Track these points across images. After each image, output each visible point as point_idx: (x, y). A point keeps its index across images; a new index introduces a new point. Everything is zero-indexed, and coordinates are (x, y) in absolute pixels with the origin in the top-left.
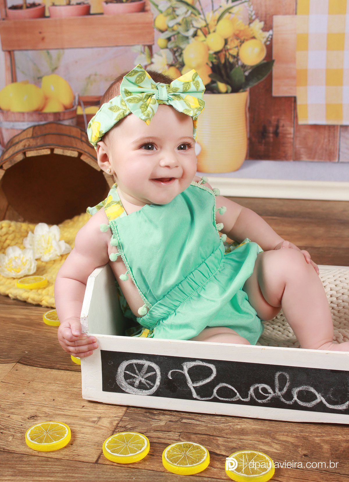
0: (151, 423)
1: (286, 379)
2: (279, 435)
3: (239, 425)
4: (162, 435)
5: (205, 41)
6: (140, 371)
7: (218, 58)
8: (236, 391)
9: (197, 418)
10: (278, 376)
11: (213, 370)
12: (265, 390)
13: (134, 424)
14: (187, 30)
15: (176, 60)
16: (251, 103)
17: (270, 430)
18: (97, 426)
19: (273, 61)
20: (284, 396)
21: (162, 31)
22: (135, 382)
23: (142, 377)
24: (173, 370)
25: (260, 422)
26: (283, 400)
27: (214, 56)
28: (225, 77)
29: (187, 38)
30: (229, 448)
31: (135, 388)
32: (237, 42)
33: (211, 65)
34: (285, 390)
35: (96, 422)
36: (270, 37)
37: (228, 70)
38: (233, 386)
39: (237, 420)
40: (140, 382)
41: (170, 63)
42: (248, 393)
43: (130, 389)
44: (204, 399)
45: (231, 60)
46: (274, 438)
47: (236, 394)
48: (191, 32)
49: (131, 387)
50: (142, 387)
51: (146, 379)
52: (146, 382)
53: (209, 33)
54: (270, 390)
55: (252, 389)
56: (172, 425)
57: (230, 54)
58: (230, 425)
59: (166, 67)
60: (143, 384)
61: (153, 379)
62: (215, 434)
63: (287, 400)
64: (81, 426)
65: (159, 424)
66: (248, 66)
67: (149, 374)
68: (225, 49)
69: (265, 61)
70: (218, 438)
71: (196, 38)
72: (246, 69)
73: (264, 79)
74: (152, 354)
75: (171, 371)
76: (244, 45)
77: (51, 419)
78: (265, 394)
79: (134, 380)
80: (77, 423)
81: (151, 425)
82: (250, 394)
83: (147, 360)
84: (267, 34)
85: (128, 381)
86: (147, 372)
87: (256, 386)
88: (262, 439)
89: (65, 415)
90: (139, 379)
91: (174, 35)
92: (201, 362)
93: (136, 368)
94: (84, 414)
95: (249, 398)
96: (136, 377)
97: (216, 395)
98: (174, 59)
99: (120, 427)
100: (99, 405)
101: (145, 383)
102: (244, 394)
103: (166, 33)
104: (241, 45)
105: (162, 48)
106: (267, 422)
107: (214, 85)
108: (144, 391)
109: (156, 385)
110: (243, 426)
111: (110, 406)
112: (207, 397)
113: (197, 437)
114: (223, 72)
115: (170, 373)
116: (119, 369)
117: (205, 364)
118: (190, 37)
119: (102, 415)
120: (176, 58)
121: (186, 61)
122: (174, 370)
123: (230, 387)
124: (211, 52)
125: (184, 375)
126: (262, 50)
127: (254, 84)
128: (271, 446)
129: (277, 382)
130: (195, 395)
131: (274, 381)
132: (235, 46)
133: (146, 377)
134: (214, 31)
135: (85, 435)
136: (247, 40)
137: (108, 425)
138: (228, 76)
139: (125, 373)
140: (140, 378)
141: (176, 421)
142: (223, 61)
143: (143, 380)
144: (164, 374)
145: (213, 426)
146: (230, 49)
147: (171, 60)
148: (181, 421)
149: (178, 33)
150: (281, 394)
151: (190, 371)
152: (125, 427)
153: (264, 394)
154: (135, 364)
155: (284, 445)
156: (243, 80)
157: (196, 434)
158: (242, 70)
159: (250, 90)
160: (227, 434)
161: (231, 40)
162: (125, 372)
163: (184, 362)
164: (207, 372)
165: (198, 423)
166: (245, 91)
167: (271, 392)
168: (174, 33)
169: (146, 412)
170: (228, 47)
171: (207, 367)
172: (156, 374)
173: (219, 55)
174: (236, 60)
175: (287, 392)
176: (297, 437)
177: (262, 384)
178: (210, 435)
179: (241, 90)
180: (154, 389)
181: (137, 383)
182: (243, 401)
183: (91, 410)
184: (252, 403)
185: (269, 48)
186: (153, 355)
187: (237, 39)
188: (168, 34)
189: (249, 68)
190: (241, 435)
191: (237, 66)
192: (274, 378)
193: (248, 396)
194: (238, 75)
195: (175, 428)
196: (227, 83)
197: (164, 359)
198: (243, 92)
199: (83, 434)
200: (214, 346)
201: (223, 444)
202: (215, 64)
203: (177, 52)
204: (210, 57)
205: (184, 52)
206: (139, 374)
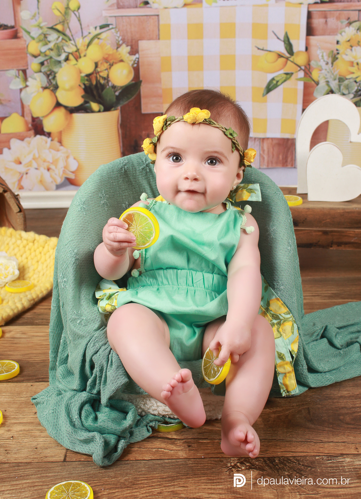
5: (76, 64)
7: (90, 80)
14: (59, 55)
15: (50, 83)
16: (122, 120)
19: (141, 82)
21: (35, 57)
27: (86, 78)
28: (97, 98)
29: (60, 62)
32: (106, 65)
33: (83, 87)
36: (137, 60)
37: (100, 91)
41: (44, 86)
45: (102, 81)
48: (63, 56)
53: (80, 57)
57: (100, 76)
59: (41, 90)
66: (118, 87)
68: (95, 72)
69: (133, 82)
71: (68, 62)
72: (116, 89)
73: (133, 98)
76: (113, 68)
84: (134, 58)
91: (47, 60)
98: (48, 82)
103: (39, 57)
104: (110, 68)
105: (36, 72)
107: (87, 105)
114: (95, 93)
118: (62, 62)
120: (49, 81)
121: (59, 84)
124: (83, 75)
126: (130, 72)
127: (124, 103)
132: (105, 69)
134: (85, 56)
135: (46, 438)
136: (116, 63)
138: (100, 96)
142: (94, 83)
146: (101, 72)
147: (45, 82)
149: (51, 58)
156: (114, 100)
158: (113, 90)
159: (121, 108)
161: (101, 64)
166: (116, 110)
168: (47, 58)
170: (99, 69)
173: (91, 77)
174: (106, 81)
179: (113, 109)
185: (137, 70)
187: (107, 63)
188: (41, 59)
189: (119, 88)
191: (108, 87)
194: (110, 95)
196: (99, 102)
198: (114, 110)
199: (44, 438)
202: (87, 85)
203: (51, 75)
204: (82, 79)
205: (57, 75)
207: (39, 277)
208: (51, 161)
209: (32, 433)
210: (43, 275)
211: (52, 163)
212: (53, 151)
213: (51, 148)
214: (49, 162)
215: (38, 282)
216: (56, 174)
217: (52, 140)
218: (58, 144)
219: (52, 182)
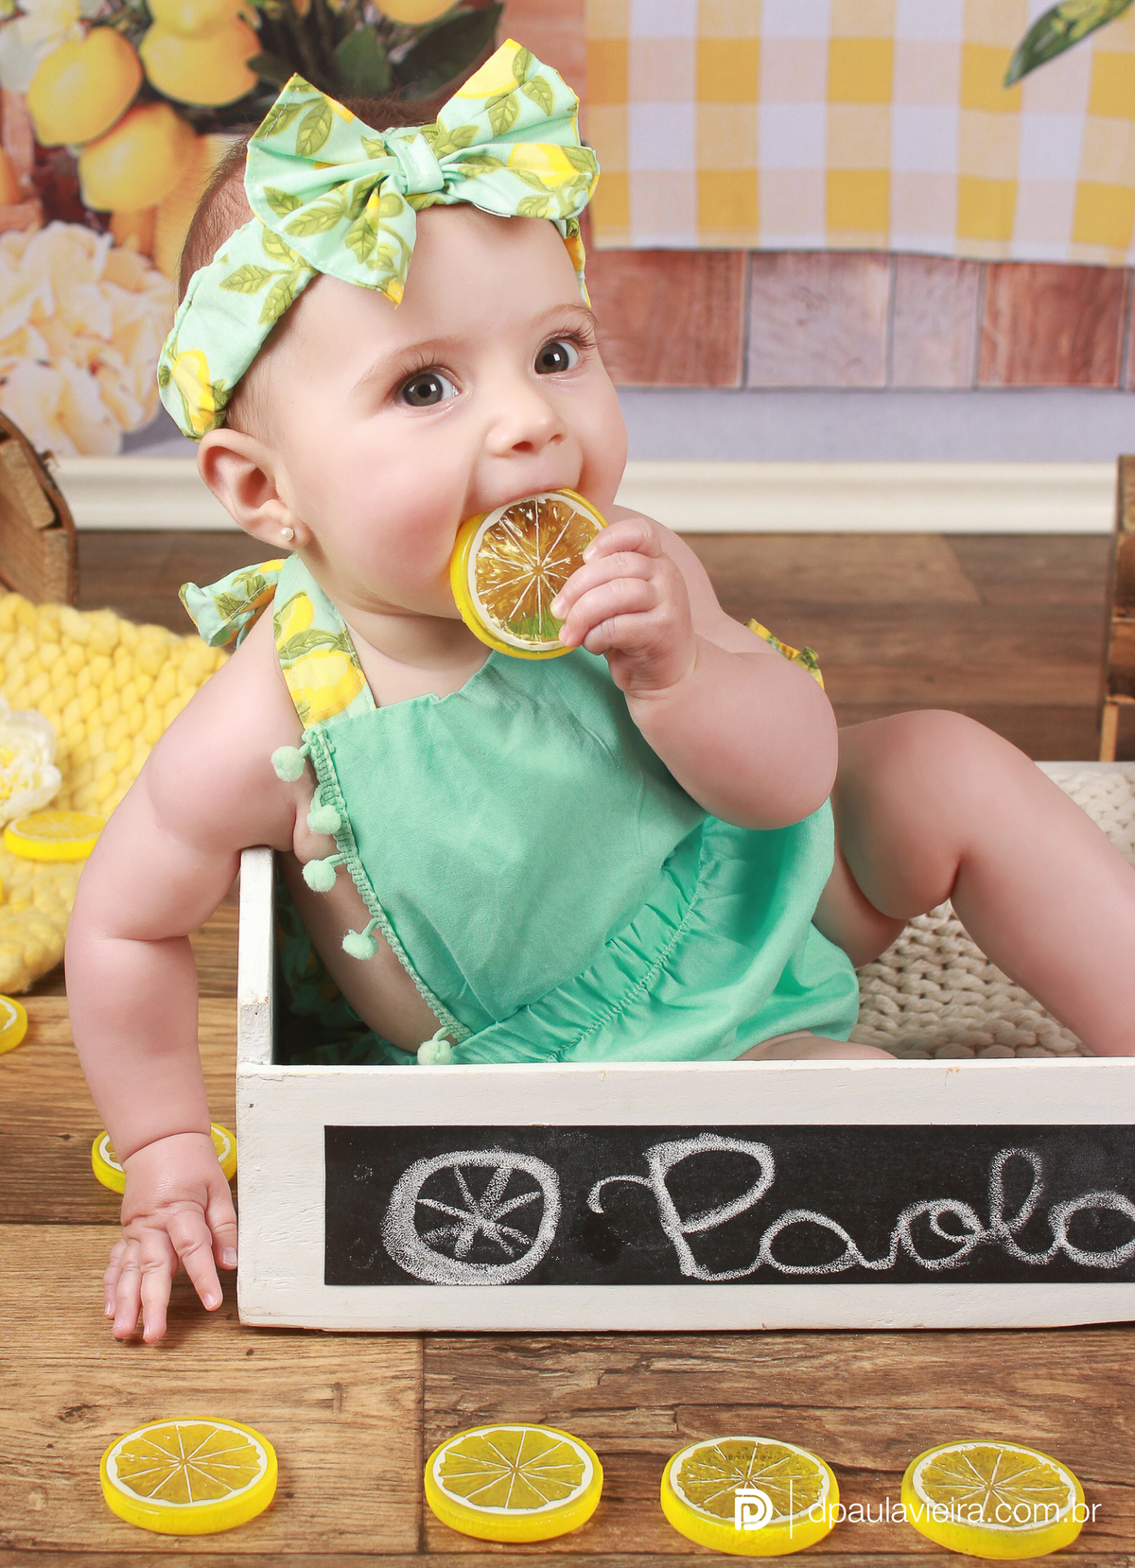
0: (544, 1386)
1: (1031, 1173)
2: (1024, 1379)
3: (862, 1358)
4: (609, 1425)
6: (477, 1195)
8: (845, 1236)
9: (699, 1350)
10: (1003, 1166)
11: (763, 1165)
12: (951, 1222)
13: (481, 1397)
15: (117, 4)
17: (983, 1365)
18: (346, 1417)
20: (1023, 1238)
22: (456, 1239)
23: (488, 1217)
24: (608, 1180)
25: (930, 1343)
26: (1016, 1251)
28: (312, 70)
30: (876, 1443)
31: (457, 1260)
34: (1025, 1213)
35: (336, 1404)
38: (833, 1219)
39: (848, 1344)
40: (479, 1236)
41: (92, 13)
42: (888, 1240)
43: (436, 1266)
44: (721, 1276)
46: (1013, 1392)
47: (844, 1246)
49: (441, 1258)
50: (484, 1253)
51: (501, 1221)
52: (502, 1234)
54: (971, 1221)
55: (904, 1222)
56: (627, 1385)
58: (831, 1364)
59: (78, 29)
60: (488, 1241)
61: (528, 1220)
62: (796, 1398)
63: (1030, 1252)
64: (286, 1426)
65: (576, 1388)
67: (516, 1203)
70: (818, 1413)
74: (530, 1124)
75: (603, 1183)
77: (153, 1412)
78: (951, 1238)
79: (454, 1231)
80: (265, 1415)
81: (548, 1392)
82: (896, 1240)
83: (508, 1148)
85: (431, 1235)
86: (509, 1194)
87: (921, 1208)
88: (971, 1398)
89: (198, 1391)
90: (477, 1222)
92: (719, 1139)
93: (463, 1184)
94: (268, 1380)
95: (892, 1256)
96: (462, 1220)
97: (770, 1256)
98: (109, 0)
99: (437, 1411)
100: (306, 1341)
101: (496, 1237)
102: (874, 1243)
106: (954, 1337)
108: (492, 1269)
109: (538, 1242)
110: (881, 1361)
111: (350, 1340)
112: (734, 1268)
113: (738, 1416)
115: (596, 1191)
116: (395, 1192)
117: (732, 1145)
119: (338, 1375)
122: (614, 1179)
123: (823, 1220)
125: (649, 1194)
128: (1016, 1419)
129: (997, 1187)
130: (688, 1265)
131: (985, 1185)
133: (502, 1213)
137: (388, 1411)
139: (419, 1207)
140: (480, 1221)
141: (633, 1370)
143: (490, 1229)
144: (572, 1197)
145: (775, 1371)
147: (96, 1)
148: (648, 1366)
150: (1010, 1230)
151: (675, 1178)
152: (453, 1410)
153: (946, 1236)
154: (463, 1169)
155: (1058, 1411)
156: (384, 81)
157: (729, 1407)
158: (380, 41)
160: (839, 1394)
162: (421, 1201)
163: (652, 1144)
164: (739, 1174)
165: (713, 1366)
167: (974, 1227)
169: (502, 1350)
171: (742, 1155)
172: (540, 1201)
175: (1030, 1221)
176: (1085, 1379)
177: (943, 1201)
178: (783, 1406)
180: (534, 1256)
181: (466, 1238)
182: (870, 1270)
183: (287, 1363)
184: (906, 1273)
186: (533, 1126)
190: (893, 1394)
192: (987, 1173)
193: (889, 1251)
195: (645, 1395)
197: (577, 1137)
200: (770, 1072)
201: (845, 1432)
206: (474, 1206)
208: (106, 333)
211: (109, 342)
212: (116, 292)
213: (108, 277)
214: (97, 337)
216: (124, 389)
217: (114, 245)
218: (141, 262)
219: (107, 421)
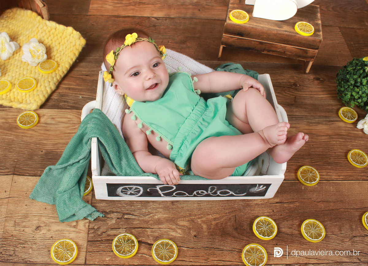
0: (108, 222)
2: (179, 221)
4: (116, 233)
18: (77, 230)
30: (154, 238)
35: (76, 226)
46: (177, 225)
56: (120, 222)
58: (152, 217)
62: (145, 226)
64: (68, 232)
65: (112, 223)
70: (147, 230)
80: (65, 229)
88: (170, 226)
99: (91, 229)
113: (135, 231)
128: (176, 231)
137: (84, 228)
141: (121, 218)
145: (142, 218)
148: (124, 217)
152: (94, 228)
155: (183, 229)
157: (135, 228)
160: (151, 225)
176: (188, 221)
178: (142, 228)
190: (159, 225)
195: (122, 225)
201: (151, 235)
207: (61, 55)
209: (63, 233)
210: (64, 54)
215: (61, 59)
